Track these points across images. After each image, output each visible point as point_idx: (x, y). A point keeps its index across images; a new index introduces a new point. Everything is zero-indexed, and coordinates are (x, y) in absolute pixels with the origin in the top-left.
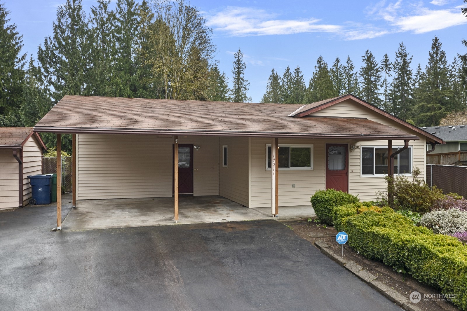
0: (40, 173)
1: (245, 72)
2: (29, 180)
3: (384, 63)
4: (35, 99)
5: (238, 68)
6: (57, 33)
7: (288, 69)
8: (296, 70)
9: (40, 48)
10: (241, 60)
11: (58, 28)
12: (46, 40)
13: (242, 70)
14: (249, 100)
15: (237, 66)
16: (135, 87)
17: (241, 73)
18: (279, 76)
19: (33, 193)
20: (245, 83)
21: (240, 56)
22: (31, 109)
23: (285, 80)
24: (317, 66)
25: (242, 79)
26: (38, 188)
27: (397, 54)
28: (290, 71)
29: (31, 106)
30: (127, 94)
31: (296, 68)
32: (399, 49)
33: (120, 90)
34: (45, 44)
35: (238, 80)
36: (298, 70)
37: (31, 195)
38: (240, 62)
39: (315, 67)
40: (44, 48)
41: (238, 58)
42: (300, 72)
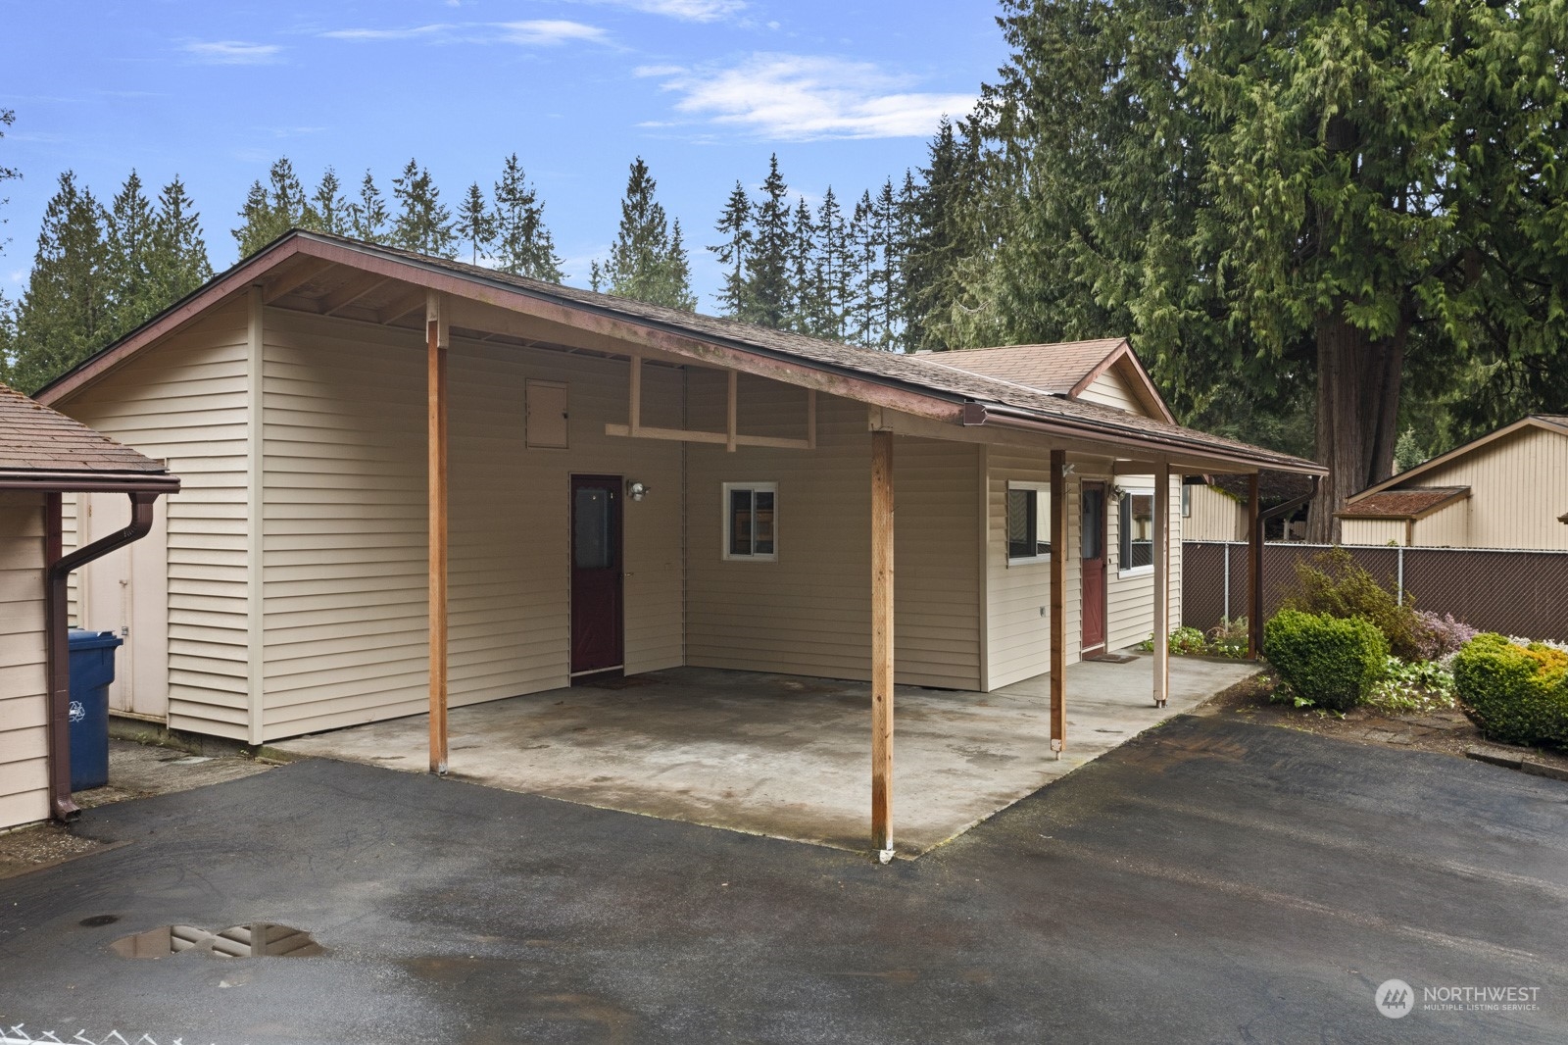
3: (469, 214)
7: (134, 184)
8: (168, 191)
18: (100, 206)
23: (122, 224)
27: (500, 191)
28: (141, 193)
31: (169, 186)
32: (507, 176)
36: (175, 193)
42: (184, 200)
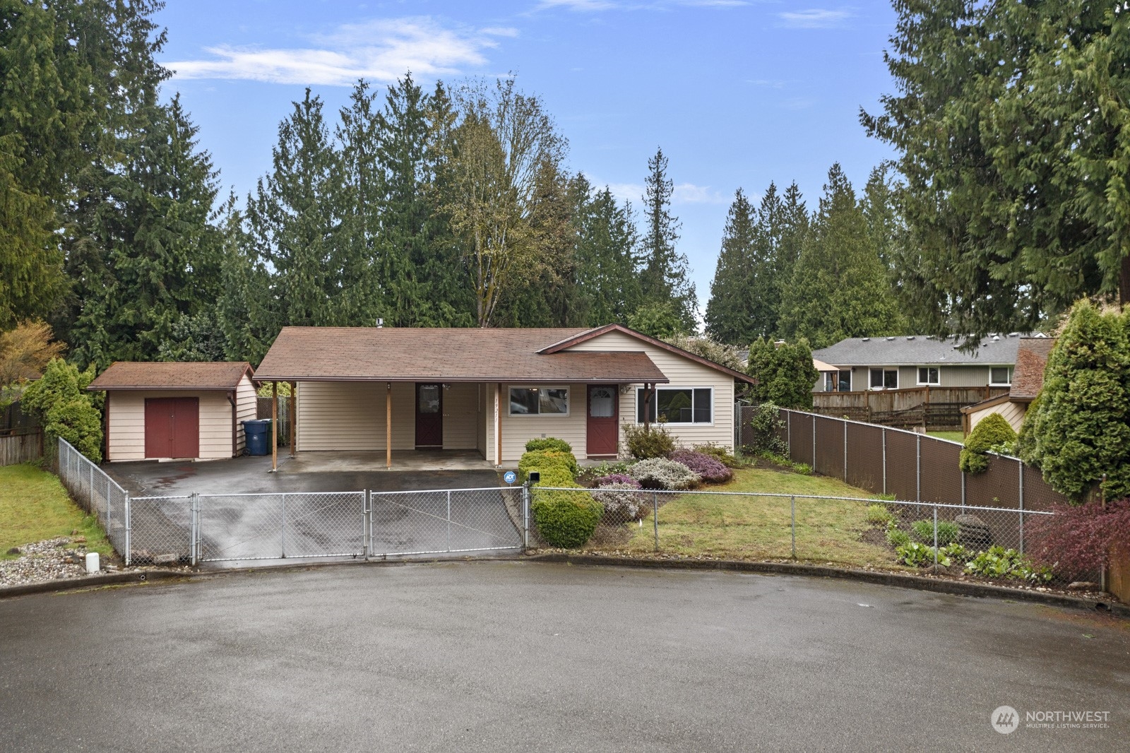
0: (254, 418)
1: (671, 199)
2: (243, 426)
4: (242, 290)
5: (656, 192)
6: (279, 168)
7: (772, 189)
8: (789, 191)
9: (250, 198)
10: (663, 173)
11: (281, 158)
12: (260, 183)
13: (664, 194)
14: (681, 261)
15: (654, 188)
16: (420, 254)
17: (662, 203)
18: (752, 205)
19: (246, 442)
20: (672, 225)
21: (662, 166)
22: (236, 305)
23: (767, 214)
24: (828, 184)
25: (665, 215)
26: (252, 436)
28: (776, 194)
29: (235, 300)
30: (404, 271)
31: (790, 187)
33: (392, 263)
34: (259, 190)
35: (657, 217)
36: (793, 191)
37: (244, 445)
38: (661, 178)
39: (825, 187)
40: (256, 197)
41: (655, 171)
42: (797, 195)
